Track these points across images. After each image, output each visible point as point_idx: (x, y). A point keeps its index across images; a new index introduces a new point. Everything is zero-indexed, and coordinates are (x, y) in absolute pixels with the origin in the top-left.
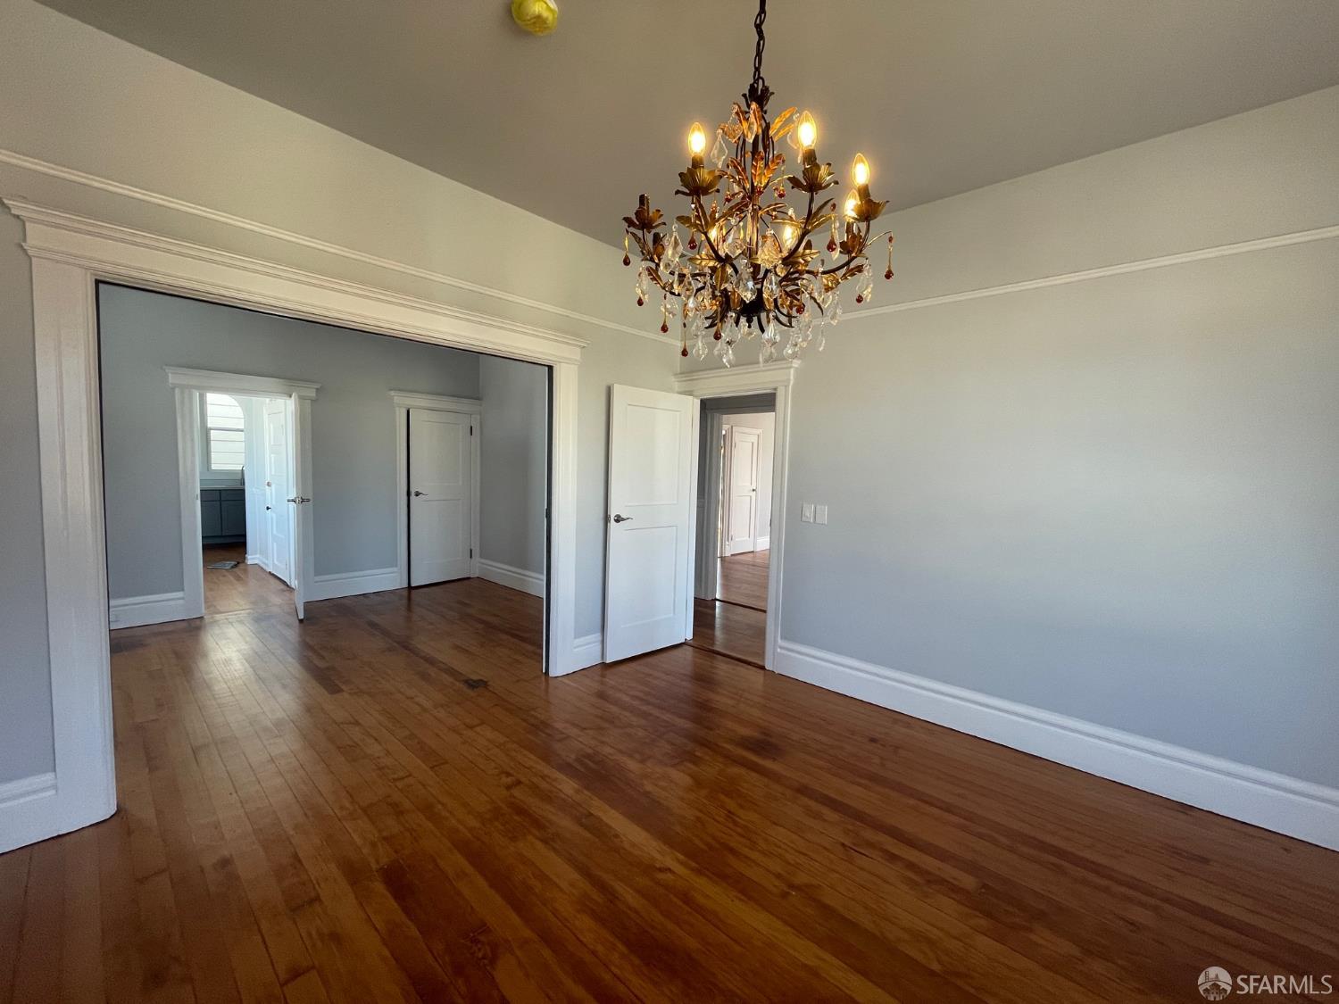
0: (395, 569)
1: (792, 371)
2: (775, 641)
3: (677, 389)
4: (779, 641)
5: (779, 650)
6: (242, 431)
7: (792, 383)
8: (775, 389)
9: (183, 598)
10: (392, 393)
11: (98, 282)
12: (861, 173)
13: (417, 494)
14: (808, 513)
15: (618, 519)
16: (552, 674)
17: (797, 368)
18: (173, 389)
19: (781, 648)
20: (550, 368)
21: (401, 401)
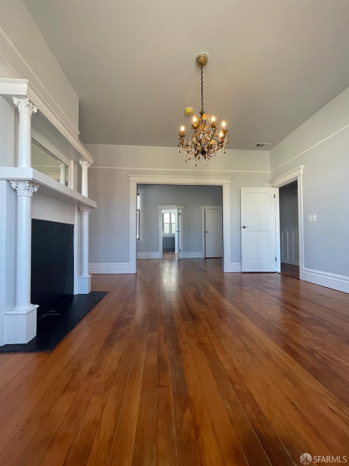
0: (201, 252)
1: (301, 170)
2: (302, 268)
3: (269, 186)
4: (304, 268)
5: (304, 272)
6: (174, 223)
7: (302, 174)
8: (297, 177)
9: (158, 254)
10: (201, 206)
11: (137, 184)
12: (224, 124)
13: (207, 232)
14: (310, 219)
15: (244, 227)
16: (224, 272)
17: (303, 168)
18: (158, 210)
19: (305, 271)
20: (222, 186)
21: (203, 207)
